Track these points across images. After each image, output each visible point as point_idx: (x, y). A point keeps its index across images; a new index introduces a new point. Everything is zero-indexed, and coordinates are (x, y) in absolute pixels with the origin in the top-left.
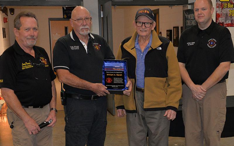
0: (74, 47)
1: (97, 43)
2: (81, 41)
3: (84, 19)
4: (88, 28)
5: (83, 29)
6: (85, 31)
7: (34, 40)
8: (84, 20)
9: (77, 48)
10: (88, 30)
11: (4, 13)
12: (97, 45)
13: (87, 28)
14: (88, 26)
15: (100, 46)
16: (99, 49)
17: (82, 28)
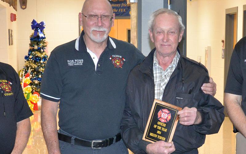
0: (76, 60)
1: (119, 55)
2: (88, 51)
3: (99, 16)
5: (96, 31)
9: (80, 62)
11: (11, 6)
12: (119, 58)
15: (124, 60)
16: (120, 65)
17: (95, 29)
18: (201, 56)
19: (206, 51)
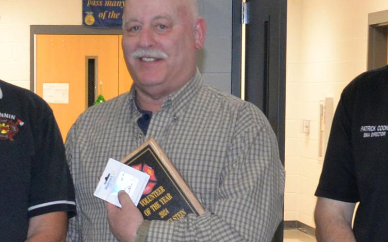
15: (22, 124)
18: (309, 121)
19: (322, 107)
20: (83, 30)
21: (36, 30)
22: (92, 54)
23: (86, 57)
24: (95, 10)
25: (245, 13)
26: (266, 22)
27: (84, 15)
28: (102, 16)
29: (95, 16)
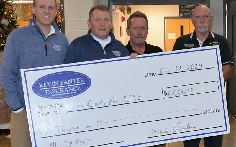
2: (197, 39)
3: (202, 16)
4: (206, 26)
5: (201, 26)
6: (202, 28)
7: (142, 38)
8: (202, 18)
9: (192, 45)
10: (206, 28)
11: (122, 12)
13: (204, 25)
14: (206, 24)
15: (220, 44)
20: (179, 18)
21: (166, 18)
22: (182, 25)
23: (180, 26)
24: (183, 12)
25: (227, 13)
26: (233, 16)
27: (180, 14)
28: (185, 14)
29: (183, 14)
